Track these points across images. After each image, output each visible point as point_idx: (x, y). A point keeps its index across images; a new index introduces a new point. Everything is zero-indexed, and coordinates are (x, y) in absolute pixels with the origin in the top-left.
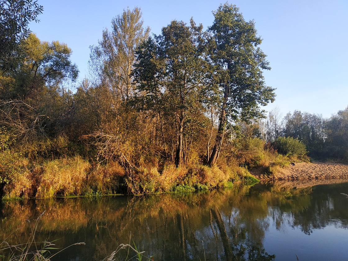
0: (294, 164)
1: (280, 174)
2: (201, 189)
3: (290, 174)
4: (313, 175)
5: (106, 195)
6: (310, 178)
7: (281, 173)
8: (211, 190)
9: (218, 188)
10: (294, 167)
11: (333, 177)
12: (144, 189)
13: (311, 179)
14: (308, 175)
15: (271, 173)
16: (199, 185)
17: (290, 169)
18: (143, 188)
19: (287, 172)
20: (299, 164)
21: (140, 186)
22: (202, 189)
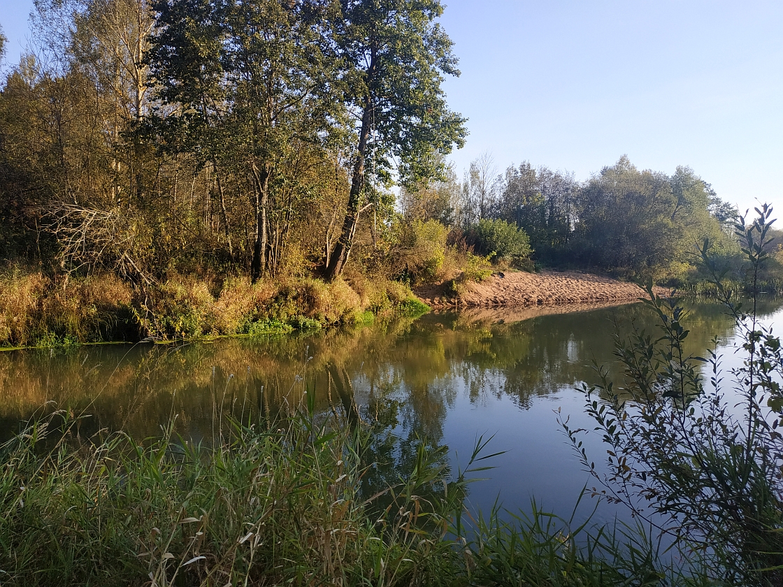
0: (502, 275)
1: (472, 294)
2: (305, 328)
3: (491, 295)
4: (534, 297)
5: (88, 343)
6: (528, 303)
7: (475, 293)
8: (327, 329)
9: (342, 325)
10: (501, 281)
11: (571, 301)
12: (178, 329)
13: (529, 305)
14: (525, 297)
15: (456, 293)
16: (302, 319)
17: (494, 285)
18: (174, 328)
19: (486, 291)
20: (512, 274)
21: (168, 324)
22: (307, 328)
